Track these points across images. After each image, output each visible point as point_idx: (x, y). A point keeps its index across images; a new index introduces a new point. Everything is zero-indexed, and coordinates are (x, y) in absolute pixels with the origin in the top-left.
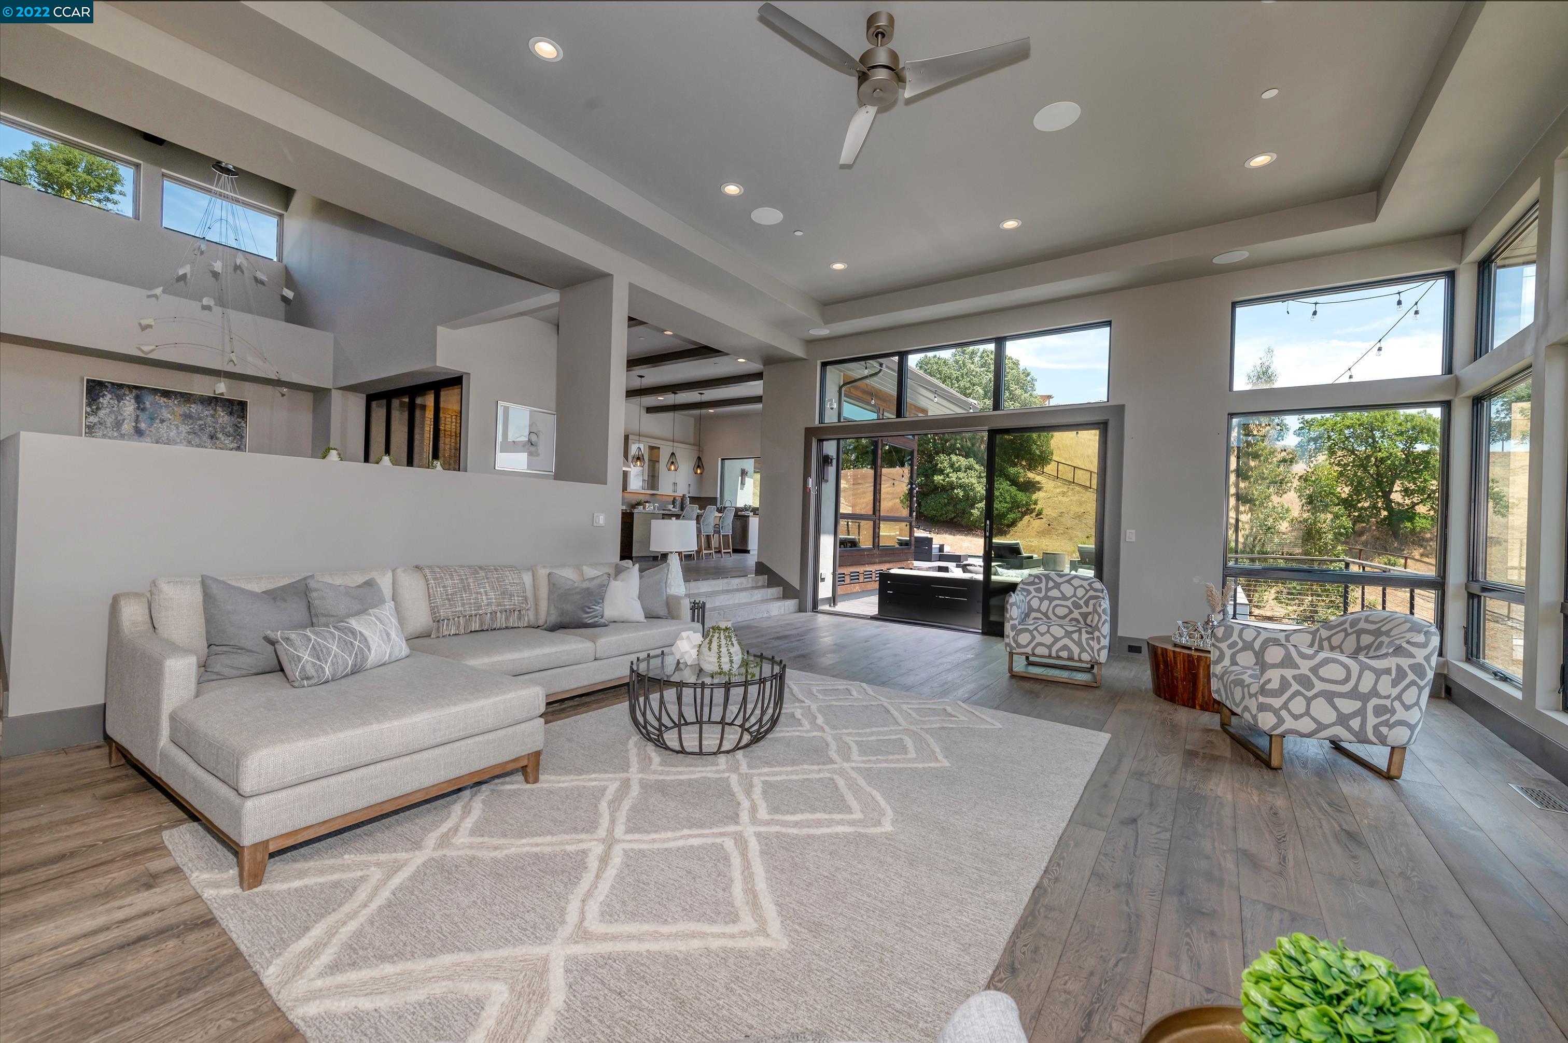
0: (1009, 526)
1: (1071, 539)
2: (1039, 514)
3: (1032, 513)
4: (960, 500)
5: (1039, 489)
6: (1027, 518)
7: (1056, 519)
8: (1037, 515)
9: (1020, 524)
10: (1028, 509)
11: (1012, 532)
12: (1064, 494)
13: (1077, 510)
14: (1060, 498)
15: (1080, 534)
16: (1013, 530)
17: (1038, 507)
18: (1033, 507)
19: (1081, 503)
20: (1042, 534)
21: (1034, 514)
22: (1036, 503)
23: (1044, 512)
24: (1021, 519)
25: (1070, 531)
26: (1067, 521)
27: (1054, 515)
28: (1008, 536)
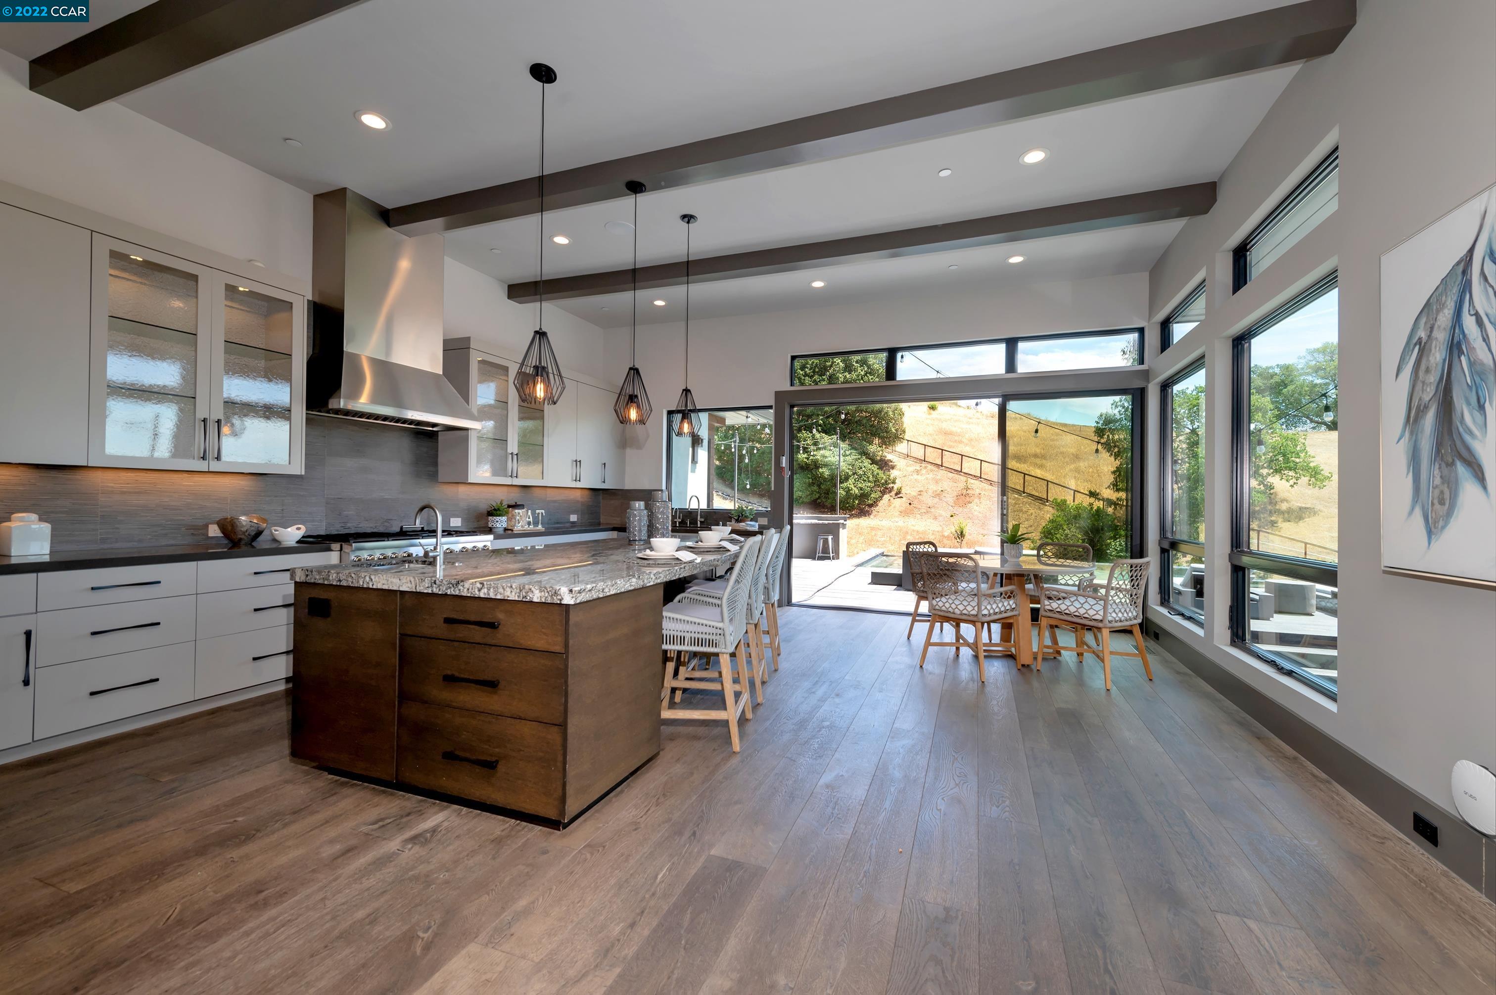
0: (871, 506)
1: (935, 518)
2: (898, 493)
3: (890, 492)
4: (825, 480)
5: (893, 468)
6: (886, 497)
7: (915, 497)
8: (896, 494)
9: (881, 503)
10: (886, 488)
11: (874, 513)
12: (918, 472)
13: (935, 489)
14: (915, 476)
15: (944, 513)
16: (875, 510)
17: (896, 487)
18: (891, 485)
19: (937, 482)
20: (905, 513)
21: (893, 493)
22: (894, 482)
23: (903, 491)
24: (881, 497)
25: (933, 510)
26: (927, 499)
27: (914, 494)
28: (872, 516)
